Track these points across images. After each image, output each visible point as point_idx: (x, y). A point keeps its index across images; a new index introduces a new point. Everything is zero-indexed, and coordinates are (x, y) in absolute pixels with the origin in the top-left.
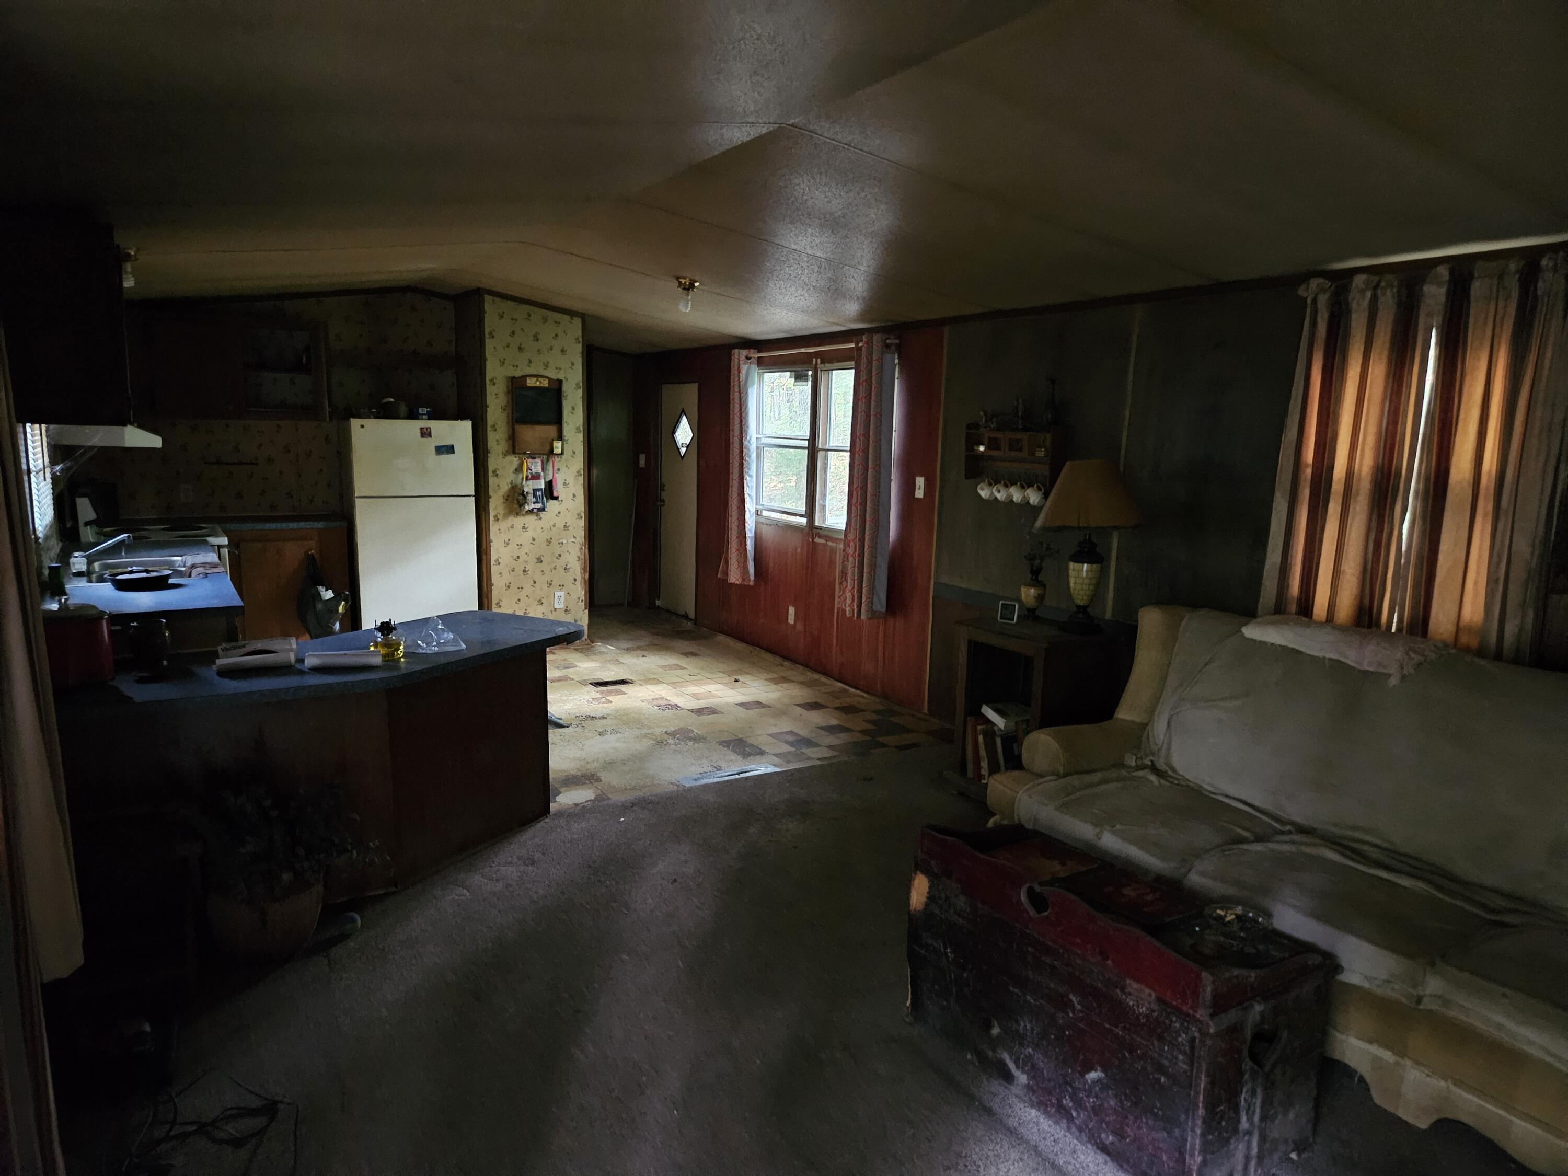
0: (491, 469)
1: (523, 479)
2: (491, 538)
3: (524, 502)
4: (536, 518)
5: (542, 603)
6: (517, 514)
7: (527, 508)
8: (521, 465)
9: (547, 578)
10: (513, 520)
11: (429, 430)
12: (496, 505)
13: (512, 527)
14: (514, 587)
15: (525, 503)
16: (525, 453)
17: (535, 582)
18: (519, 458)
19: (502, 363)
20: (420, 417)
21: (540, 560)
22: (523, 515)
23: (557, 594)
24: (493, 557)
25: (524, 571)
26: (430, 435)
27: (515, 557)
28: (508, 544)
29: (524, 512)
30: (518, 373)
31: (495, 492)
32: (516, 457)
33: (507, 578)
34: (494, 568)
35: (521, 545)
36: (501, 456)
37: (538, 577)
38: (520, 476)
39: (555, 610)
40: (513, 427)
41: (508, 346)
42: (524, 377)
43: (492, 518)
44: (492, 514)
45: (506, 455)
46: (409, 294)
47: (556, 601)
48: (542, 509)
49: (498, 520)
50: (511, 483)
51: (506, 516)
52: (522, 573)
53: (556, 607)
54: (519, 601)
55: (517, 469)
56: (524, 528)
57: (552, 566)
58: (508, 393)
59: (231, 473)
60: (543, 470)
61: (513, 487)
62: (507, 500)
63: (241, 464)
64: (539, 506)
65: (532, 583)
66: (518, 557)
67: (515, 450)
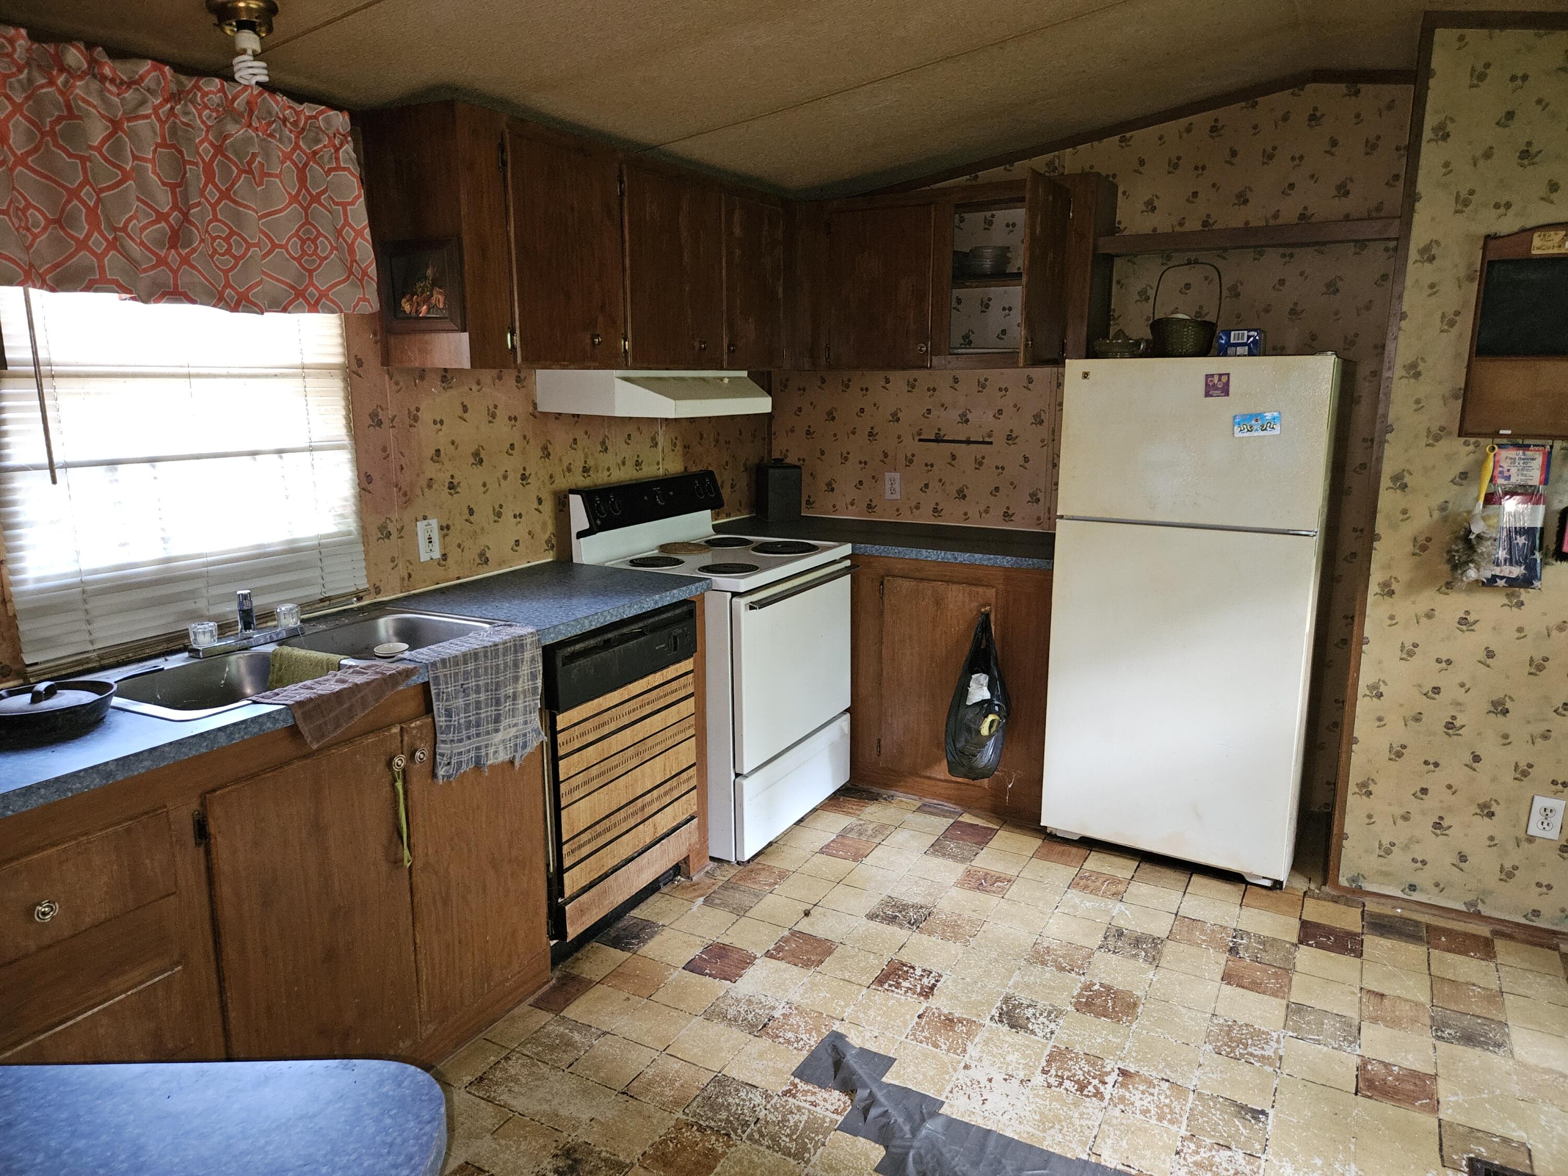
0: (1388, 469)
1: (1477, 499)
2: (1366, 634)
3: (1464, 558)
4: (1506, 601)
5: (1493, 814)
6: (1449, 585)
7: (1472, 574)
8: (1480, 464)
9: (1521, 753)
10: (1428, 599)
11: (1224, 379)
12: (1392, 559)
13: (1430, 615)
14: (1413, 760)
15: (1466, 563)
16: (1496, 435)
17: (1477, 758)
18: (1477, 445)
19: (1463, 203)
20: (1231, 350)
21: (1500, 708)
22: (1461, 590)
23: (1540, 802)
24: (1367, 675)
25: (1450, 726)
26: (1225, 391)
27: (1428, 688)
28: (1411, 654)
29: (1464, 586)
30: (1507, 225)
31: (1394, 526)
32: (1466, 444)
33: (1396, 732)
34: (1364, 708)
35: (1449, 662)
36: (1423, 441)
37: (1490, 749)
38: (1473, 491)
39: (1531, 839)
40: (1469, 367)
41: (1488, 155)
42: (1528, 232)
43: (1374, 587)
44: (1376, 578)
45: (1437, 438)
46: (1310, 87)
47: (1536, 817)
48: (1527, 581)
49: (1391, 593)
50: (1443, 508)
51: (1413, 587)
52: (1440, 728)
53: (1534, 830)
54: (1424, 791)
55: (1464, 475)
56: (1463, 621)
57: (1541, 728)
58: (1470, 279)
59: (954, 457)
60: (1545, 481)
61: (1445, 519)
62: (1424, 548)
63: (968, 442)
64: (1517, 571)
65: (1468, 758)
66: (1436, 690)
67: (1468, 427)
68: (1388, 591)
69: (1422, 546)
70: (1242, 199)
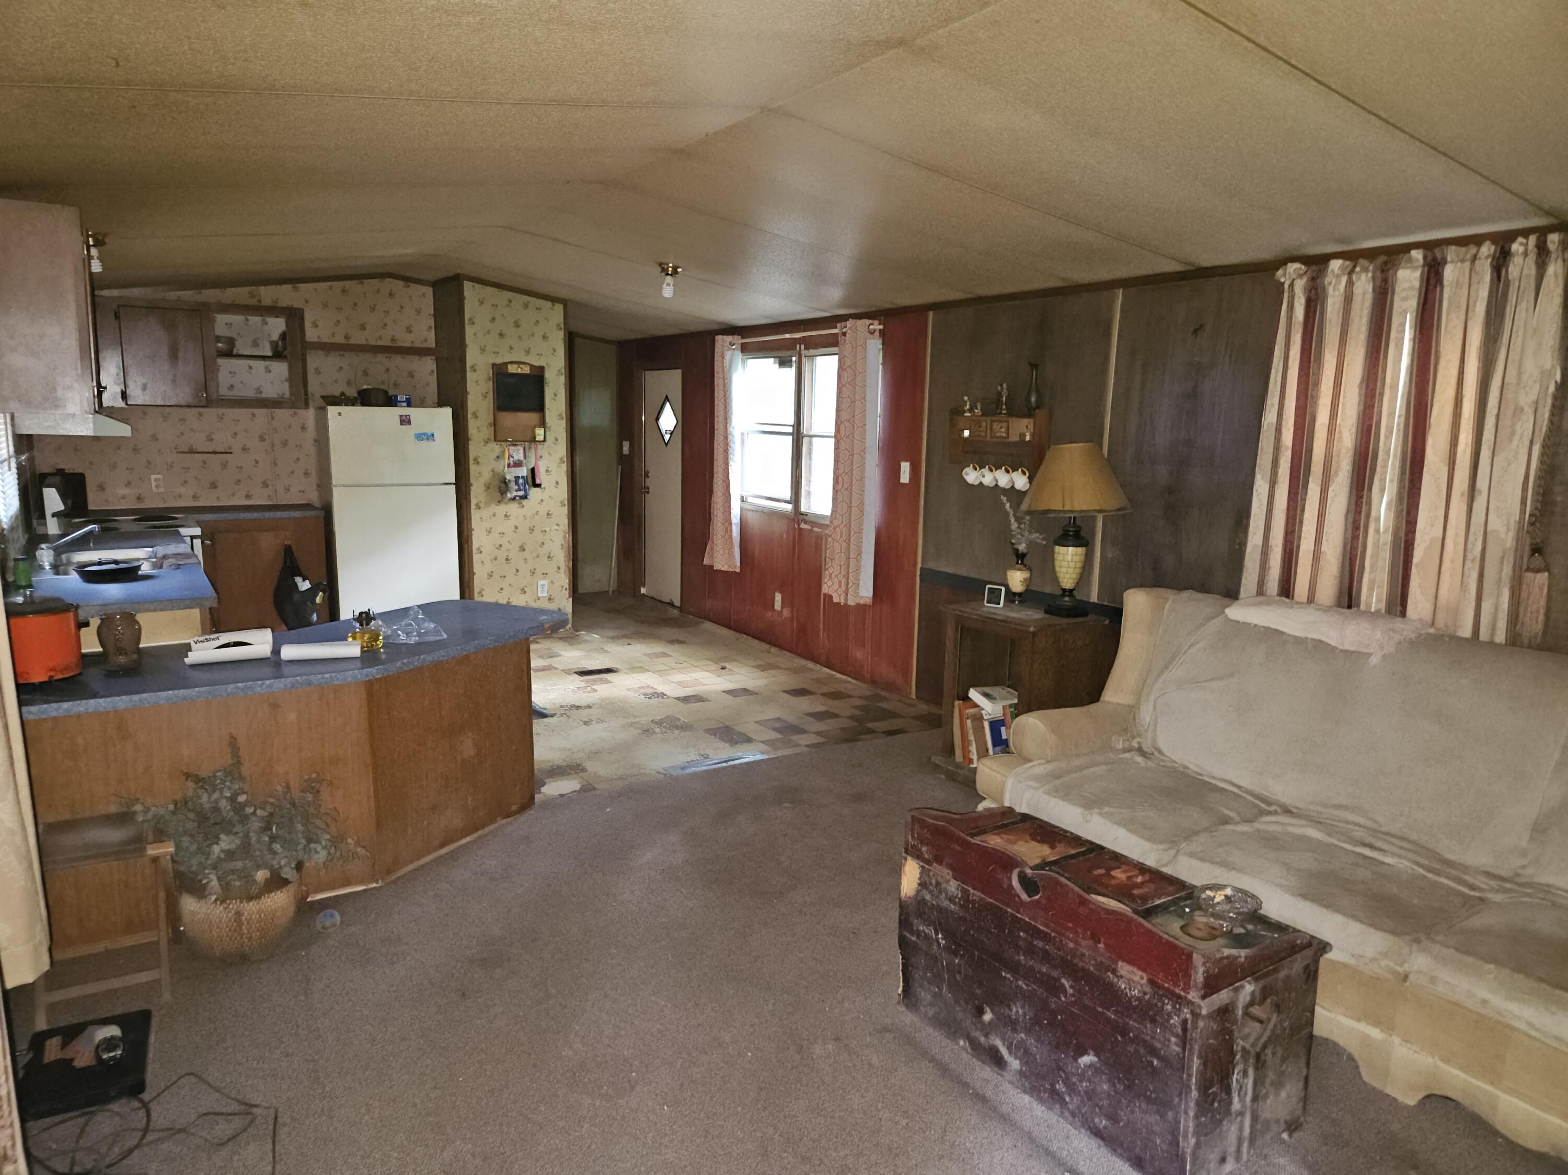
0: (472, 456)
1: (504, 467)
2: (473, 526)
4: (519, 506)
5: (525, 592)
6: (499, 502)
7: (509, 495)
8: (503, 452)
9: (530, 566)
10: (493, 508)
11: (408, 418)
12: (478, 493)
13: (494, 515)
14: (496, 576)
15: (507, 491)
16: (507, 441)
17: (517, 571)
18: (501, 445)
19: (483, 349)
20: (398, 403)
21: (522, 549)
22: (505, 503)
23: (540, 583)
24: (475, 544)
25: (507, 559)
26: (409, 423)
27: (497, 546)
28: (489, 532)
29: (506, 500)
30: (499, 361)
31: (477, 480)
32: (497, 445)
33: (489, 566)
34: (476, 558)
35: (503, 533)
36: (483, 444)
37: (521, 566)
38: (502, 464)
39: (539, 598)
40: (494, 415)
41: (488, 332)
42: (506, 364)
43: (473, 507)
44: (473, 502)
45: (487, 443)
46: (387, 280)
47: (540, 589)
48: (525, 497)
49: (479, 508)
50: (493, 471)
51: (488, 504)
52: (504, 561)
53: (540, 595)
54: (502, 589)
55: (498, 457)
56: (506, 516)
57: (535, 554)
58: (489, 379)
59: (204, 462)
60: (525, 458)
61: (494, 475)
62: (488, 488)
63: (215, 453)
64: (521, 493)
65: (514, 571)
66: (501, 546)
67: (498, 438)
68: (478, 507)
69: (488, 487)
70: (363, 327)
